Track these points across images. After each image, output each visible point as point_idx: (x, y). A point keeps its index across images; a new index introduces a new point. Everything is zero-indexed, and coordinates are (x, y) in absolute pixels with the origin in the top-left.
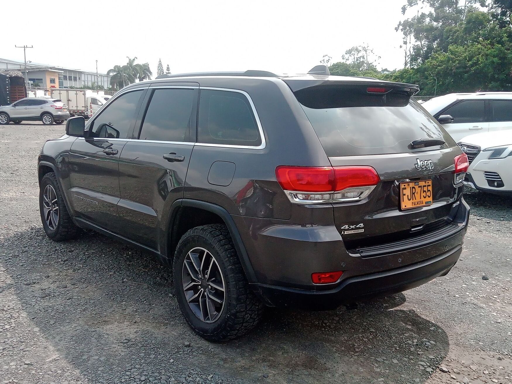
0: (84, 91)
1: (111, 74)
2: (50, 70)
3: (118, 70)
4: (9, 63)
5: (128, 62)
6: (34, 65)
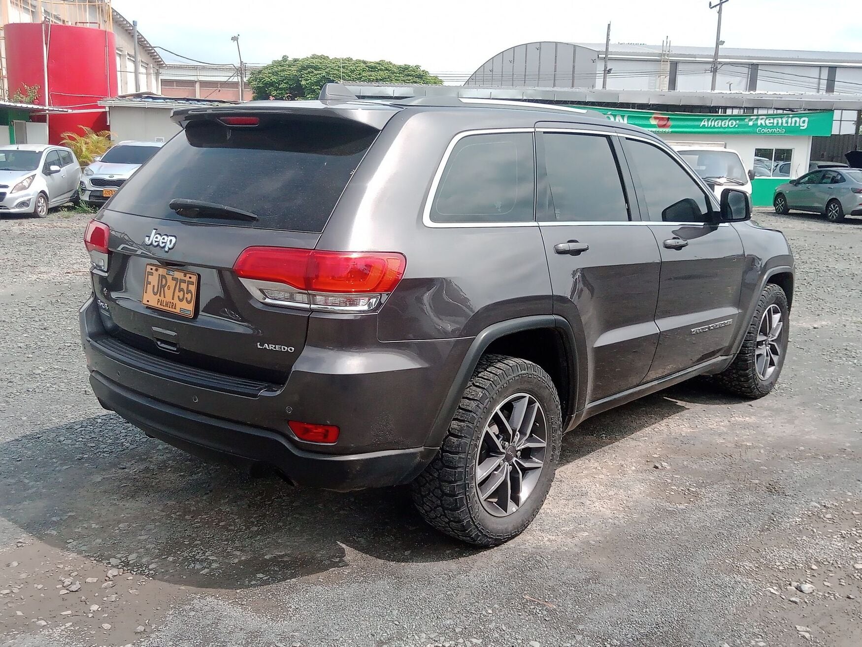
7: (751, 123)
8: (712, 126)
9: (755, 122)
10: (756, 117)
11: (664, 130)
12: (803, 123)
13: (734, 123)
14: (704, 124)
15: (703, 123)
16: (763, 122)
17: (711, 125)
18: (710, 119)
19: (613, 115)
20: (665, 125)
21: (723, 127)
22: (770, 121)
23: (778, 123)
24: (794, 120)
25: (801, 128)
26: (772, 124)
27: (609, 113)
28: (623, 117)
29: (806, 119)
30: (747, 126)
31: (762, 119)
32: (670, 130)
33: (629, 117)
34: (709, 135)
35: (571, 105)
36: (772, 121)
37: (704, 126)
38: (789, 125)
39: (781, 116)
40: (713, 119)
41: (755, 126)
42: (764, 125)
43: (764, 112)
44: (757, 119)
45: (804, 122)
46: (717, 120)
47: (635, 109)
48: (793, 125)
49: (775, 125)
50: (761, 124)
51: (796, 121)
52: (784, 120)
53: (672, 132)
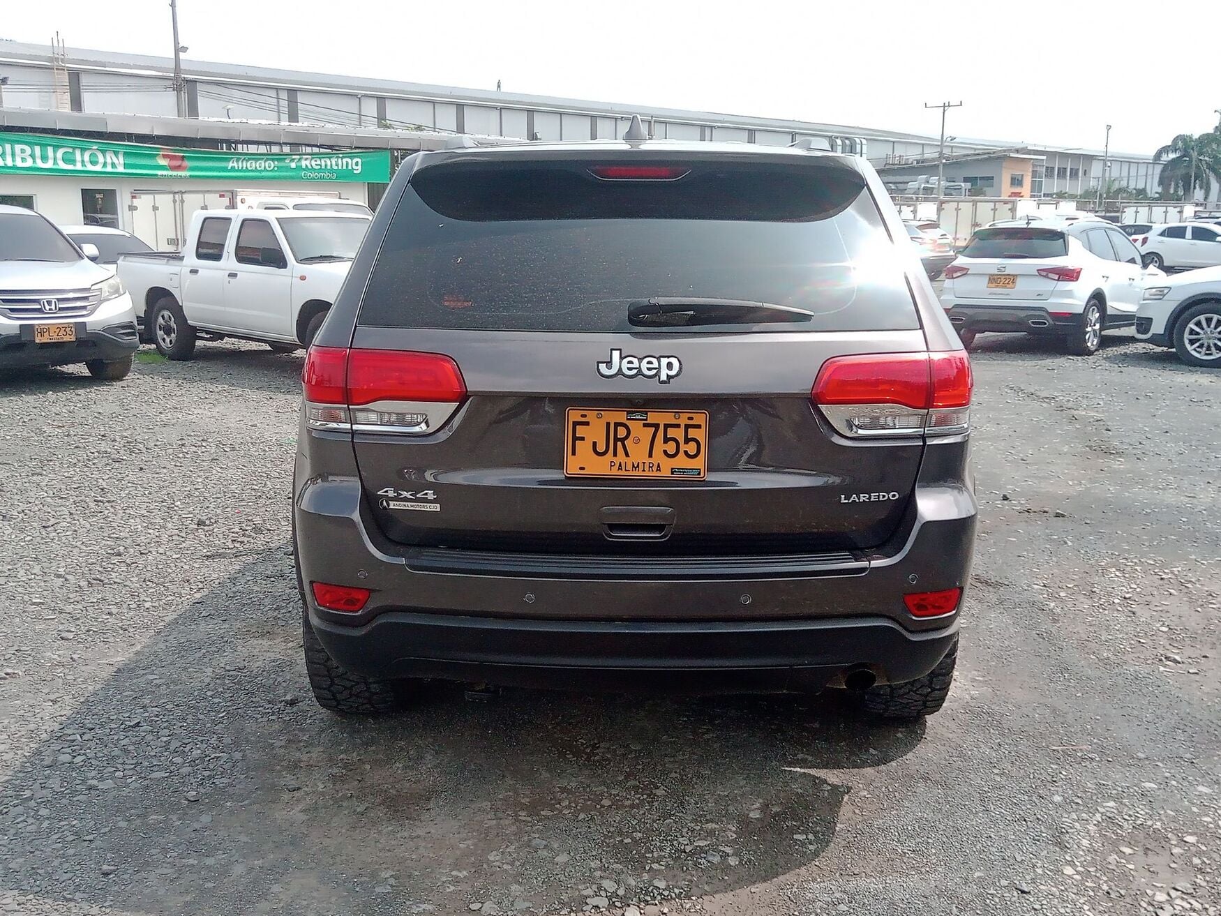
0: (1014, 202)
1: (1166, 158)
2: (1012, 155)
3: (1183, 145)
4: (929, 144)
5: (1217, 125)
6: (982, 145)
7: (293, 165)
8: (244, 168)
9: (299, 164)
10: (298, 157)
11: (180, 173)
12: (355, 164)
13: (273, 166)
14: (233, 165)
15: (231, 165)
16: (308, 162)
17: (242, 168)
18: (241, 158)
19: (100, 150)
20: (180, 166)
21: (259, 171)
22: (317, 163)
23: (326, 165)
24: (345, 160)
25: (355, 172)
26: (319, 167)
27: (95, 147)
28: (116, 153)
29: (359, 160)
30: (289, 169)
31: (306, 159)
32: (188, 173)
33: (125, 154)
34: (240, 181)
35: (31, 134)
36: (318, 162)
37: (233, 169)
38: (340, 168)
39: (329, 156)
40: (244, 159)
41: (299, 168)
42: (310, 167)
43: (309, 150)
44: (300, 159)
45: (357, 164)
46: (249, 159)
47: (132, 142)
48: (344, 167)
49: (323, 167)
50: (306, 166)
51: (347, 163)
52: (334, 161)
53: (190, 176)
